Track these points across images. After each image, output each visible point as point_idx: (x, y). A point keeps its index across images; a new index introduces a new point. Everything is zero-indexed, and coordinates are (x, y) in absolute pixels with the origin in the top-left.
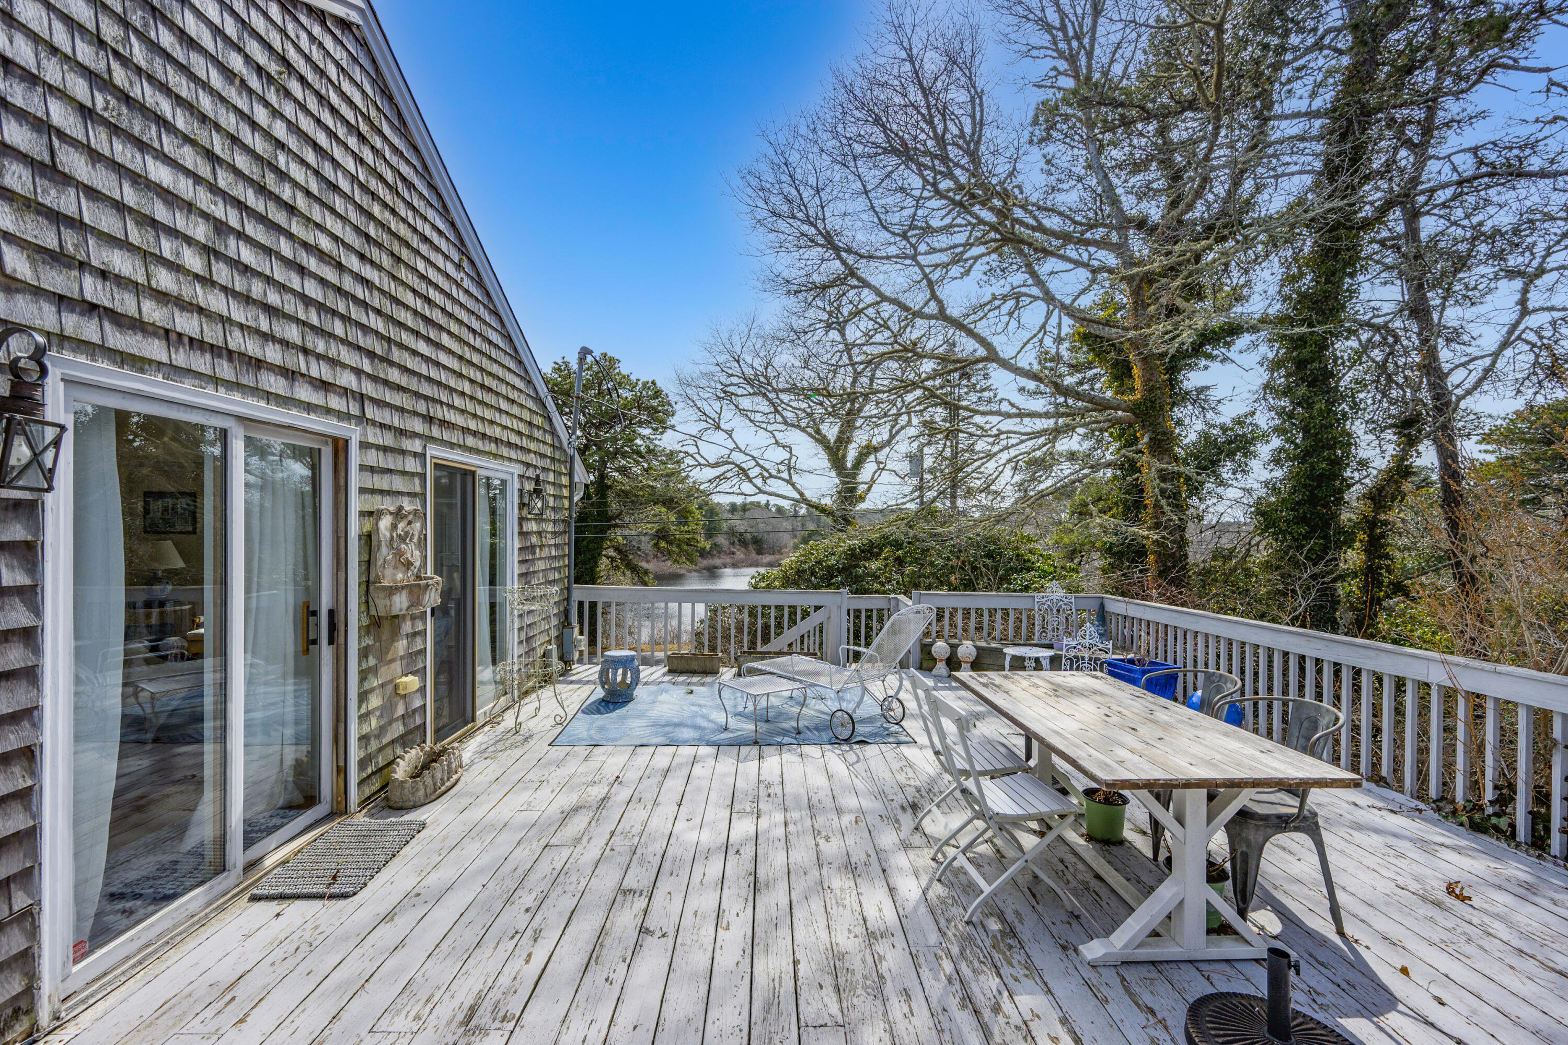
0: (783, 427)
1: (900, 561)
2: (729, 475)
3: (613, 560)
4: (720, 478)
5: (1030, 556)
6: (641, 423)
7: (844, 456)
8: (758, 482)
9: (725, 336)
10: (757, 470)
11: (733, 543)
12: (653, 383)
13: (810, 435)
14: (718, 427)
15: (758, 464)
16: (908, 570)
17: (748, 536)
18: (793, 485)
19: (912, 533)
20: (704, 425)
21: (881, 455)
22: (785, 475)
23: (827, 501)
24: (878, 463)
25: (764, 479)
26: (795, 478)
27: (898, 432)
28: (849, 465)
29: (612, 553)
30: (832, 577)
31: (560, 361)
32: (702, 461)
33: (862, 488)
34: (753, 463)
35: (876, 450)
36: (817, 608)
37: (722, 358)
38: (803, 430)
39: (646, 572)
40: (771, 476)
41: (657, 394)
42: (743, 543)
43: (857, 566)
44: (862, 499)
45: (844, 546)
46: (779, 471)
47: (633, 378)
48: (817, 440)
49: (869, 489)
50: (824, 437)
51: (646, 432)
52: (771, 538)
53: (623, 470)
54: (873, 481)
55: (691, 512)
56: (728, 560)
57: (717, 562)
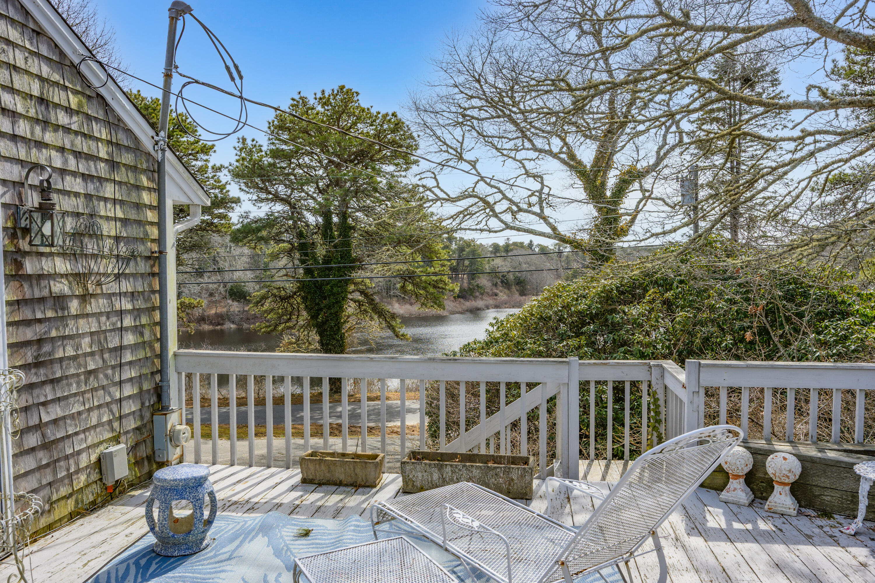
0: (535, 155)
1: (668, 304)
2: (474, 209)
3: (360, 304)
4: (466, 213)
5: (845, 296)
6: (384, 160)
7: (603, 184)
8: (508, 217)
9: (463, 52)
10: (505, 205)
11: (496, 285)
12: (394, 115)
13: (563, 161)
14: (461, 158)
15: (505, 197)
16: (680, 315)
17: (511, 277)
18: (545, 219)
19: (684, 268)
20: (445, 156)
21: (648, 182)
22: (536, 209)
23: (584, 237)
24: (643, 190)
25: (514, 213)
26: (547, 212)
27: (665, 154)
28: (608, 193)
29: (358, 296)
30: (584, 324)
31: (297, 97)
32: (442, 195)
33: (624, 220)
34: (499, 196)
35: (640, 175)
36: (531, 386)
37: (461, 79)
38: (555, 156)
39: (393, 316)
40: (520, 210)
41: (398, 126)
42: (506, 284)
43: (614, 311)
44: (624, 232)
45: (596, 288)
46: (530, 205)
47: (374, 111)
48: (571, 167)
49: (633, 221)
50: (580, 163)
51: (390, 168)
52: (534, 278)
53: (367, 210)
54: (637, 211)
55: (436, 253)
56: (491, 302)
57: (480, 303)
